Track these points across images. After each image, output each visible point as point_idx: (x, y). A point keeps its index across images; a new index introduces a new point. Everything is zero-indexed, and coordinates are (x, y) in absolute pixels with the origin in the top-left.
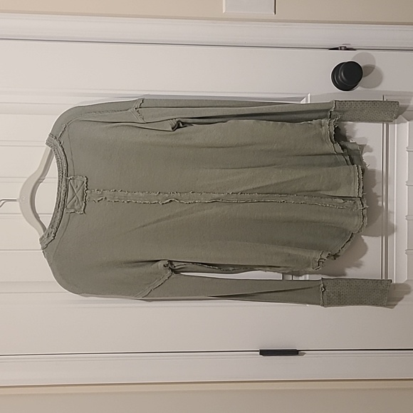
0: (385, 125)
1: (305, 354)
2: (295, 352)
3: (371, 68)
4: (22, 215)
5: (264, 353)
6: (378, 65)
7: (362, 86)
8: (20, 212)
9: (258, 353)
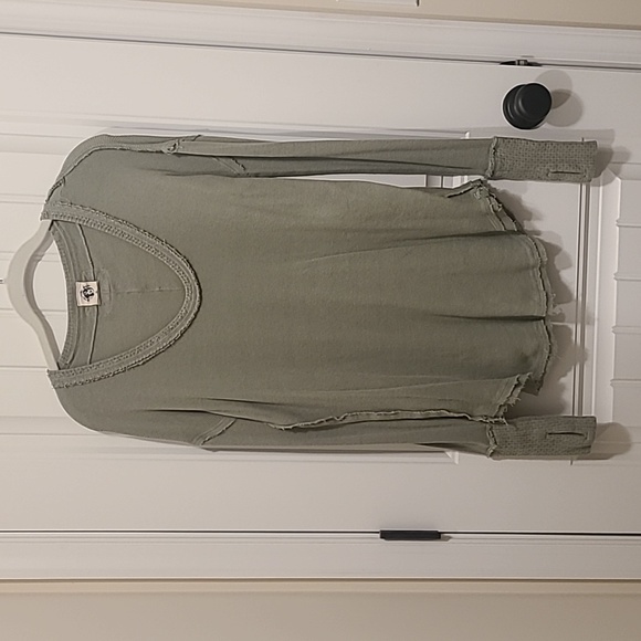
0: (584, 187)
1: (450, 538)
2: (435, 536)
3: (565, 96)
4: (14, 312)
5: (386, 535)
6: (576, 90)
7: (550, 123)
8: (11, 307)
9: (379, 535)
